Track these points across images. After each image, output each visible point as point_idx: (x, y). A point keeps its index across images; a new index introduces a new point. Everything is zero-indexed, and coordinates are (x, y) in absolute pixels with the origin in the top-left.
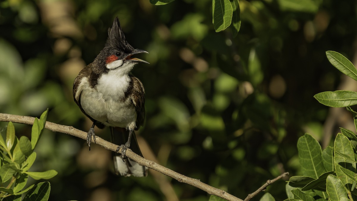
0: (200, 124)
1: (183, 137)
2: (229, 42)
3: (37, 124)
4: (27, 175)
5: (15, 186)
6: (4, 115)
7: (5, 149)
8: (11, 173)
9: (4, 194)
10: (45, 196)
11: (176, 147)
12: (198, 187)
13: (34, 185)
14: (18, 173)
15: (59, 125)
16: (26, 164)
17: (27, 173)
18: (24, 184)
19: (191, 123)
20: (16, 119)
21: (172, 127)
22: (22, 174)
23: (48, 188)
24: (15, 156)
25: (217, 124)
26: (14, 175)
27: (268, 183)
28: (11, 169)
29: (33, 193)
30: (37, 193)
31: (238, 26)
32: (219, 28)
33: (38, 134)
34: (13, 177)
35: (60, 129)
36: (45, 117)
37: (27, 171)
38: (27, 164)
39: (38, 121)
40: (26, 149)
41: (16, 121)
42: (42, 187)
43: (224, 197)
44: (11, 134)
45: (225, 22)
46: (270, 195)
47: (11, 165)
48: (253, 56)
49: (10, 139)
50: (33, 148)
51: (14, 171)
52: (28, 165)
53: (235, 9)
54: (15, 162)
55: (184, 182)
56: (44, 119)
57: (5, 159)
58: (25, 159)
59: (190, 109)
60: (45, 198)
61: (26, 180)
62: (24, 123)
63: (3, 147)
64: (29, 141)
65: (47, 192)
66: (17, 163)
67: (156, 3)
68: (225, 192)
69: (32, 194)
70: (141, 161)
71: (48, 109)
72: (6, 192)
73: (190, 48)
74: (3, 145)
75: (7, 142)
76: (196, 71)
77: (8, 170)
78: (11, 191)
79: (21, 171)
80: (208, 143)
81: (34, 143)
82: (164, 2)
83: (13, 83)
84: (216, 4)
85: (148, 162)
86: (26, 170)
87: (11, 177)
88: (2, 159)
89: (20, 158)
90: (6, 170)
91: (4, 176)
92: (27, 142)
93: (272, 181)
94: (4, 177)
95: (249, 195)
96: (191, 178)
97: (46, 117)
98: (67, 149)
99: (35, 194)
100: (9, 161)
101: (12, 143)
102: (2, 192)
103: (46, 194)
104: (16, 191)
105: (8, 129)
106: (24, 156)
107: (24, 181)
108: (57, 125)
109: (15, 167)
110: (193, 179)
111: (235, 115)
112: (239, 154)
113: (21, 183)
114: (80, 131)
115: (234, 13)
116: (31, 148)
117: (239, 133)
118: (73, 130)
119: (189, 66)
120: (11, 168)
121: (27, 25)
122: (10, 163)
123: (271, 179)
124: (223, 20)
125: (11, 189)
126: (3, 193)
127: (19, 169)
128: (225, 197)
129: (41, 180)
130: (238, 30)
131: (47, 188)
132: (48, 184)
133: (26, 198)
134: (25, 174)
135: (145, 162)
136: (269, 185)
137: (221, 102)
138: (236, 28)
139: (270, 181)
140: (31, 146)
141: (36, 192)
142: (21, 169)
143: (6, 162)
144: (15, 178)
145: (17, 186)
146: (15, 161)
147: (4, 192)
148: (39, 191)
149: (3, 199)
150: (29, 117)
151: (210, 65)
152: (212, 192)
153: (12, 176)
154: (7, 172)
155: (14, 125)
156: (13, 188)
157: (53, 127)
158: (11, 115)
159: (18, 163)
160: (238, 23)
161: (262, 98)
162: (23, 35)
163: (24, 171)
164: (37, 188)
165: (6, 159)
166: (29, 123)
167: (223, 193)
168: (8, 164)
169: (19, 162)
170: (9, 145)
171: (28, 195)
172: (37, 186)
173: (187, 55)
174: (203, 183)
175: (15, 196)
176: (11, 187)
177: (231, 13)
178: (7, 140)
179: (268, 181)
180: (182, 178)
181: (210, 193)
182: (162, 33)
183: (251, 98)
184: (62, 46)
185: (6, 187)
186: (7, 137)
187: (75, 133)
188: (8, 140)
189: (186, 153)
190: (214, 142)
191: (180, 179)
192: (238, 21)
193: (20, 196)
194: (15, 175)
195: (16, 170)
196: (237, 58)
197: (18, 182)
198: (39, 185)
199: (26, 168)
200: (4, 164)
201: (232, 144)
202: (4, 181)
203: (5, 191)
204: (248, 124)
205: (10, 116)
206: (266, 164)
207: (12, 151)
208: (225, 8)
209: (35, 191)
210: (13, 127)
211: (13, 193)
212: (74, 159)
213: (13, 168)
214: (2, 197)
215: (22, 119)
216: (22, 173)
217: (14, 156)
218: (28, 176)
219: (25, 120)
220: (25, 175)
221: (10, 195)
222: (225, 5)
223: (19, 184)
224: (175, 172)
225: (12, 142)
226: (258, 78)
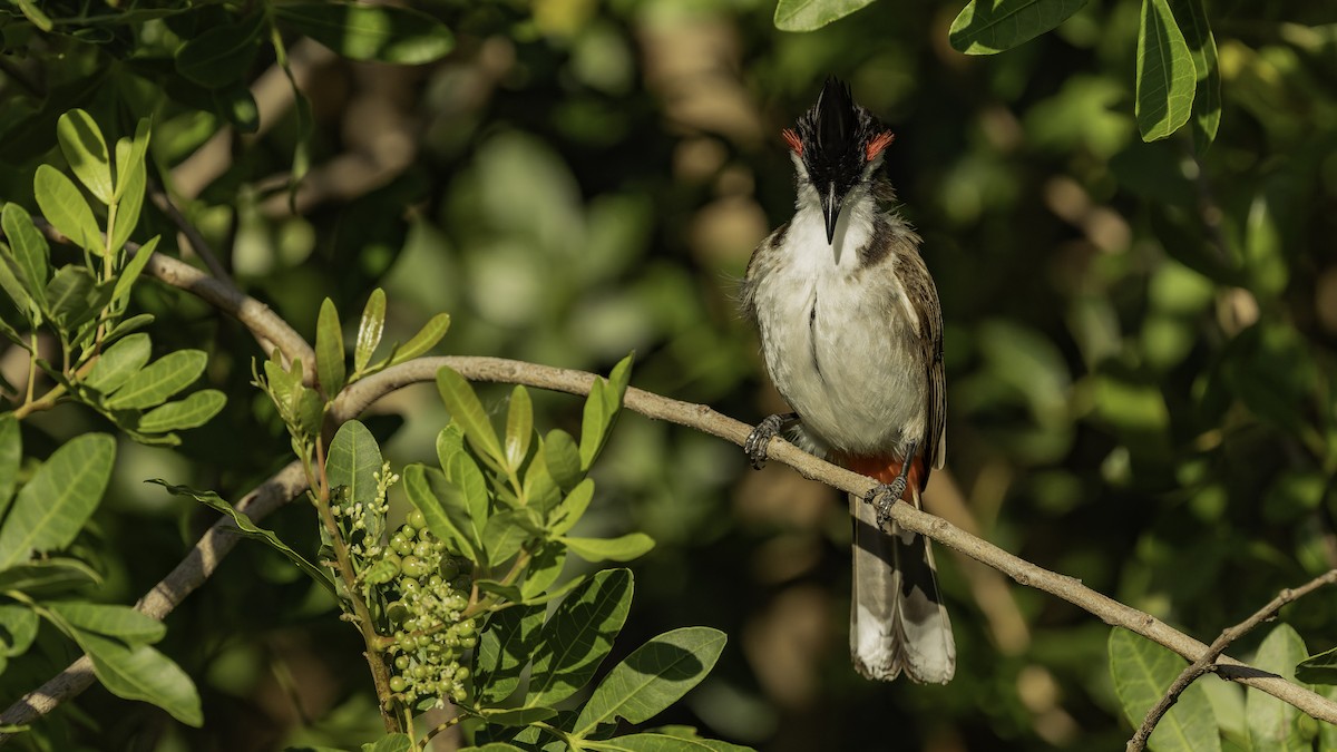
0: (1096, 412)
1: (1047, 442)
2: (1190, 168)
3: (600, 397)
4: (563, 546)
5: (528, 578)
6: (507, 363)
7: (500, 466)
8: (518, 537)
9: (496, 601)
10: (615, 612)
11: (1027, 473)
12: (1075, 601)
13: (583, 577)
14: (537, 541)
15: (667, 400)
16: (560, 515)
17: (563, 540)
18: (555, 572)
19: (1072, 402)
20: (540, 378)
21: (1017, 414)
22: (551, 544)
23: (626, 586)
24: (532, 489)
25: (1146, 409)
26: (524, 545)
27: (1283, 600)
28: (518, 528)
29: (582, 601)
30: (592, 601)
31: (1211, 124)
32: (1154, 131)
33: (603, 424)
34: (523, 552)
35: (670, 412)
36: (624, 375)
37: (564, 535)
38: (566, 515)
39: (602, 385)
40: (565, 470)
41: (539, 384)
42: (607, 584)
43: (1151, 633)
44: (520, 423)
45: (1173, 111)
46: (1292, 632)
47: (516, 516)
48: (1259, 216)
49: (516, 439)
50: (585, 465)
51: (525, 534)
52: (568, 518)
53: (1206, 72)
54: (528, 508)
55: (1033, 584)
56: (621, 381)
57: (499, 497)
58: (560, 499)
59: (1073, 362)
60: (616, 618)
61: (560, 560)
62: (565, 388)
63: (495, 461)
64: (574, 445)
65: (623, 599)
66: (535, 509)
67: (967, 47)
68: (1155, 620)
69: (579, 603)
70: (908, 517)
71: (634, 351)
72: (501, 594)
73: (1080, 179)
74: (496, 454)
75: (507, 446)
76: (1094, 250)
77: (509, 529)
78: (515, 591)
79: (545, 533)
80: (1117, 466)
81: (588, 451)
82: (994, 47)
83: (552, 261)
84: (1147, 56)
85: (928, 520)
86: (562, 533)
87: (515, 550)
88: (492, 495)
89: (544, 496)
90: (502, 530)
91: (495, 546)
92: (566, 448)
93: (1296, 593)
94: (496, 550)
95: (1226, 631)
96: (1054, 574)
97: (628, 375)
98: (702, 467)
99: (588, 604)
100: (512, 505)
101: (521, 452)
102: (488, 593)
103: (620, 604)
104: (528, 592)
105: (512, 408)
106: (557, 490)
107: (554, 563)
108: (661, 398)
109: (528, 521)
110: (1061, 577)
111: (1200, 388)
112: (1210, 502)
113: (547, 571)
114: (729, 419)
115: (1201, 85)
116: (579, 465)
117: (1210, 440)
118: (708, 415)
119: (1073, 233)
120: (517, 523)
121: (594, 94)
122: (516, 508)
123: (1293, 587)
124: (1166, 106)
125: (514, 587)
126: (490, 597)
127: (542, 528)
128: (1153, 636)
129: (608, 563)
130: (1213, 137)
131: (624, 587)
132: (627, 576)
133: (559, 613)
134: (558, 542)
135: (919, 521)
136: (1285, 603)
137: (1164, 342)
138: (1206, 129)
139: (1290, 594)
140: (578, 461)
141: (590, 596)
142: (548, 528)
143: (504, 506)
144: (528, 553)
145: (534, 579)
146: (530, 504)
147: (494, 596)
148: (600, 595)
149: (490, 615)
150: (580, 372)
151: (1136, 235)
152: (1115, 618)
153: (520, 547)
154: (506, 534)
155: (532, 397)
156: (522, 584)
157: (651, 404)
158: (527, 364)
159: (539, 510)
160: (1213, 118)
161: (1280, 337)
162: (581, 121)
163: (555, 535)
164: (594, 585)
165: (504, 496)
166: (578, 392)
167: (1150, 622)
168: (507, 510)
169: (541, 506)
170: (514, 454)
171: (565, 606)
172: (593, 580)
173: (1068, 198)
174: (1089, 590)
175: (525, 606)
176: (516, 580)
177: (1191, 86)
178: (507, 441)
179: (1285, 593)
180: (1027, 573)
181: (1110, 622)
182: (997, 130)
183: (1249, 339)
184: (698, 160)
185: (501, 580)
186: (508, 432)
187: (714, 425)
188: (511, 440)
189: (1058, 493)
190: (1135, 464)
191: (1021, 574)
192: (1212, 110)
193: (543, 607)
194: (528, 544)
195: (532, 531)
196: (1215, 216)
197: (535, 565)
198: (601, 578)
199: (562, 525)
200: (496, 511)
201: (1190, 472)
202: (495, 560)
203: (497, 593)
204: (1238, 414)
205: (523, 369)
206: (1288, 536)
207: (522, 473)
208: (1174, 70)
209: (587, 594)
210: (529, 402)
211: (521, 598)
212: (725, 496)
213: (523, 523)
214: (487, 608)
215: (560, 377)
216: (549, 539)
217: (527, 487)
218: (566, 550)
219: (567, 382)
220: (558, 548)
221: (510, 604)
222: (1174, 61)
223: (538, 573)
224: (1009, 555)
225: (522, 446)
226: (1274, 277)
